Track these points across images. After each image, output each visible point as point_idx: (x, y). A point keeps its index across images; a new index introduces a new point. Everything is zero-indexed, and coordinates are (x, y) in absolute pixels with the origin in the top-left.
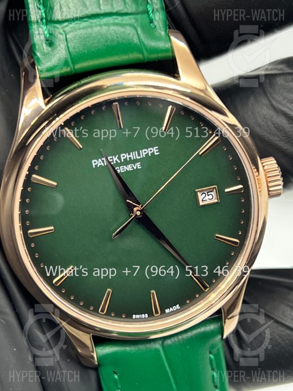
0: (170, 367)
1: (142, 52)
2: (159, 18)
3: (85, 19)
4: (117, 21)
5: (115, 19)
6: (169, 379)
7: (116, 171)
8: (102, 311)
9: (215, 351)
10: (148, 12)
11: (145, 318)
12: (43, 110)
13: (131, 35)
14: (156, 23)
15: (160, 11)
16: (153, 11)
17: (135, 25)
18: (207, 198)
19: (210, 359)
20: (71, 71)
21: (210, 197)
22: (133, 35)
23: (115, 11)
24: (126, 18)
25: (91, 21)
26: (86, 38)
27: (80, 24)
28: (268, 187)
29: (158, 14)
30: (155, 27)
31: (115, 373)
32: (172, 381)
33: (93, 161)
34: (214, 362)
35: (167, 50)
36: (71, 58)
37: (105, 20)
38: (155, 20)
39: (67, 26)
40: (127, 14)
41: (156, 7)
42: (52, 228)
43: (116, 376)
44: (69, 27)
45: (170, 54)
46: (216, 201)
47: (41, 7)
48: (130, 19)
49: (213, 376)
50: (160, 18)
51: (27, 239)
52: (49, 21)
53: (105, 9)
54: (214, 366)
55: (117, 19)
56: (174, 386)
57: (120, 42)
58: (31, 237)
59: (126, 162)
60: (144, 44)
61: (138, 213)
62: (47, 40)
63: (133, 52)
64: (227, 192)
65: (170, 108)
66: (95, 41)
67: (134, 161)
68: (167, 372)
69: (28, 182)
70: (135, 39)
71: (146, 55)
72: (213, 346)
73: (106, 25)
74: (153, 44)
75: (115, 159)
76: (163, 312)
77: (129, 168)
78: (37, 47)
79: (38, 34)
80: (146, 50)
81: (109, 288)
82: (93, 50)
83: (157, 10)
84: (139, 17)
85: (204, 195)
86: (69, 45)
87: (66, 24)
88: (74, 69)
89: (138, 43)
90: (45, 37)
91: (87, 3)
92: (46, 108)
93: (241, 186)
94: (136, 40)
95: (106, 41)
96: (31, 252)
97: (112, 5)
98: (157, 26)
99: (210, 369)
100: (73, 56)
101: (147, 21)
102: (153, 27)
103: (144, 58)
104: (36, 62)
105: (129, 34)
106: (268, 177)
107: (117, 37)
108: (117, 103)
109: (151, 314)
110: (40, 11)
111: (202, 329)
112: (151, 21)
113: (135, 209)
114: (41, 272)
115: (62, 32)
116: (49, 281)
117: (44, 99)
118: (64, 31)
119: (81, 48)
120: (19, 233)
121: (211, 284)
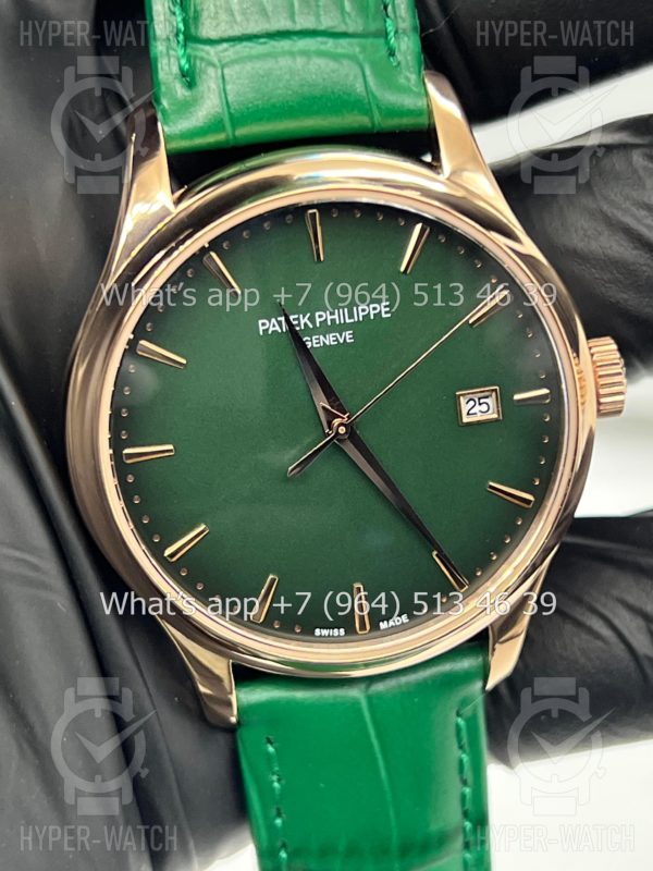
0: (379, 736)
1: (368, 112)
2: (408, 46)
3: (262, 40)
4: (323, 47)
5: (322, 43)
6: (375, 760)
7: (303, 345)
8: (256, 617)
9: (468, 710)
10: (386, 34)
11: (339, 636)
12: (169, 213)
13: (351, 78)
14: (399, 57)
15: (411, 34)
16: (396, 32)
17: (361, 57)
18: (478, 409)
19: (457, 726)
20: (227, 141)
21: (484, 408)
22: (355, 77)
23: (322, 28)
24: (343, 42)
25: (273, 43)
26: (263, 77)
27: (251, 48)
28: (598, 396)
29: (406, 39)
30: (399, 64)
31: (269, 741)
32: (381, 763)
33: (260, 322)
34: (464, 734)
35: (419, 113)
36: (230, 113)
37: (302, 43)
38: (399, 50)
39: (226, 50)
40: (345, 35)
41: (402, 25)
42: (171, 447)
43: (271, 749)
44: (229, 52)
45: (424, 121)
46: (495, 416)
47: (177, 10)
48: (351, 45)
49: (461, 761)
50: (408, 48)
51: (120, 467)
52: (190, 37)
53: (304, 22)
54: (465, 741)
55: (326, 43)
56: (383, 774)
57: (329, 90)
58: (129, 461)
59: (325, 329)
60: (375, 97)
61: (342, 430)
62: (184, 76)
63: (352, 110)
64: (519, 401)
65: (418, 227)
66: (281, 85)
67: (341, 328)
68: (371, 746)
69: (129, 355)
70: (358, 85)
71: (377, 118)
72: (465, 702)
73: (305, 53)
74: (391, 98)
76: (374, 627)
77: (330, 340)
78: (163, 89)
79: (168, 62)
80: (378, 107)
81: (273, 573)
82: (273, 101)
83: (404, 32)
84: (369, 41)
85: (472, 403)
86: (228, 87)
87: (225, 45)
88: (234, 135)
89: (364, 94)
90: (181, 69)
91: (269, 8)
92: (175, 211)
93: (545, 391)
94: (359, 87)
95: (302, 85)
96: (126, 492)
97: (318, 16)
98: (403, 63)
99: (456, 746)
100: (232, 111)
101: (384, 52)
102: (395, 64)
103: (373, 123)
104: (159, 116)
105: (347, 75)
106: (600, 377)
107: (324, 79)
108: (315, 211)
109: (350, 630)
110: (173, 17)
111: (447, 667)
112: (392, 53)
113: (336, 422)
114: (144, 533)
115: (216, 61)
116: (156, 551)
117: (173, 192)
118: (220, 61)
119: (250, 96)
120: (105, 452)
121: (472, 578)
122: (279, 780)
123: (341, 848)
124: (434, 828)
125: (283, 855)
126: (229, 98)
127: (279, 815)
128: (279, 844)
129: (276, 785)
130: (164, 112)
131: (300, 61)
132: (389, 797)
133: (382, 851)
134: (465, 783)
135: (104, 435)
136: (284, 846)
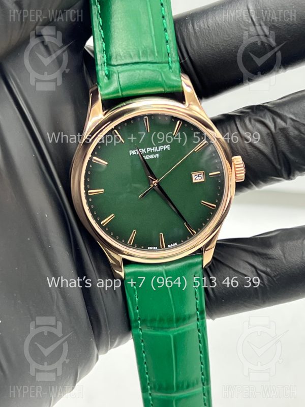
1: (163, 87)
2: (176, 66)
5: (148, 66)
7: (143, 158)
8: (130, 243)
10: (169, 63)
11: (155, 249)
12: (102, 118)
13: (158, 76)
14: (173, 69)
15: (176, 62)
16: (172, 62)
17: (161, 70)
18: (198, 178)
20: (120, 96)
21: (200, 178)
23: (149, 61)
24: (155, 65)
25: (134, 66)
28: (236, 174)
29: (175, 64)
30: (173, 72)
31: (134, 285)
33: (130, 151)
35: (179, 87)
36: (121, 87)
37: (143, 66)
38: (173, 67)
40: (155, 63)
43: (135, 287)
44: (120, 68)
45: (181, 89)
46: (203, 180)
47: (104, 56)
48: (157, 66)
51: (87, 197)
52: (109, 64)
53: (142, 60)
55: (150, 66)
56: (170, 295)
57: (151, 80)
58: (89, 195)
59: (150, 153)
60: (165, 82)
61: (155, 185)
62: (107, 76)
63: (158, 86)
64: (211, 176)
65: (179, 122)
66: (136, 78)
67: (155, 153)
69: (90, 162)
72: (196, 272)
73: (143, 69)
74: (171, 83)
75: (144, 151)
76: (167, 247)
77: (151, 157)
78: (100, 80)
79: (101, 72)
80: (166, 85)
81: (135, 229)
82: (134, 83)
83: (174, 62)
84: (163, 65)
85: (196, 176)
86: (120, 80)
87: (119, 67)
88: (122, 95)
89: (162, 81)
90: (105, 74)
91: (132, 55)
92: (104, 117)
93: (219, 172)
94: (160, 79)
95: (142, 79)
96: (89, 204)
97: (147, 58)
101: (168, 68)
103: (165, 90)
104: (99, 88)
105: (156, 76)
107: (149, 77)
108: (146, 117)
109: (159, 248)
110: (103, 58)
112: (170, 68)
113: (154, 182)
114: (95, 217)
115: (116, 71)
116: (99, 222)
117: (103, 111)
118: (118, 71)
119: (127, 82)
120: (83, 192)
121: (197, 232)
122: (137, 297)
123: (158, 319)
124: (187, 313)
125: (139, 322)
126: (121, 83)
127: (138, 309)
128: (138, 318)
129: (137, 299)
130: (100, 87)
131: (142, 71)
132: (172, 302)
133: (170, 320)
134: (197, 299)
135: (82, 186)
136: (140, 319)
